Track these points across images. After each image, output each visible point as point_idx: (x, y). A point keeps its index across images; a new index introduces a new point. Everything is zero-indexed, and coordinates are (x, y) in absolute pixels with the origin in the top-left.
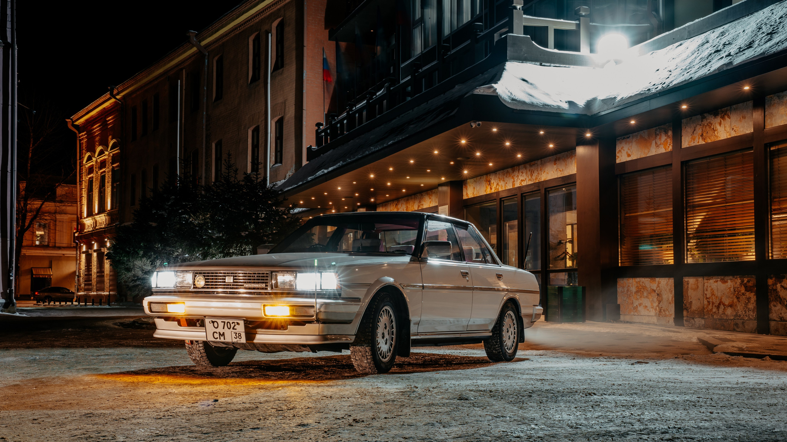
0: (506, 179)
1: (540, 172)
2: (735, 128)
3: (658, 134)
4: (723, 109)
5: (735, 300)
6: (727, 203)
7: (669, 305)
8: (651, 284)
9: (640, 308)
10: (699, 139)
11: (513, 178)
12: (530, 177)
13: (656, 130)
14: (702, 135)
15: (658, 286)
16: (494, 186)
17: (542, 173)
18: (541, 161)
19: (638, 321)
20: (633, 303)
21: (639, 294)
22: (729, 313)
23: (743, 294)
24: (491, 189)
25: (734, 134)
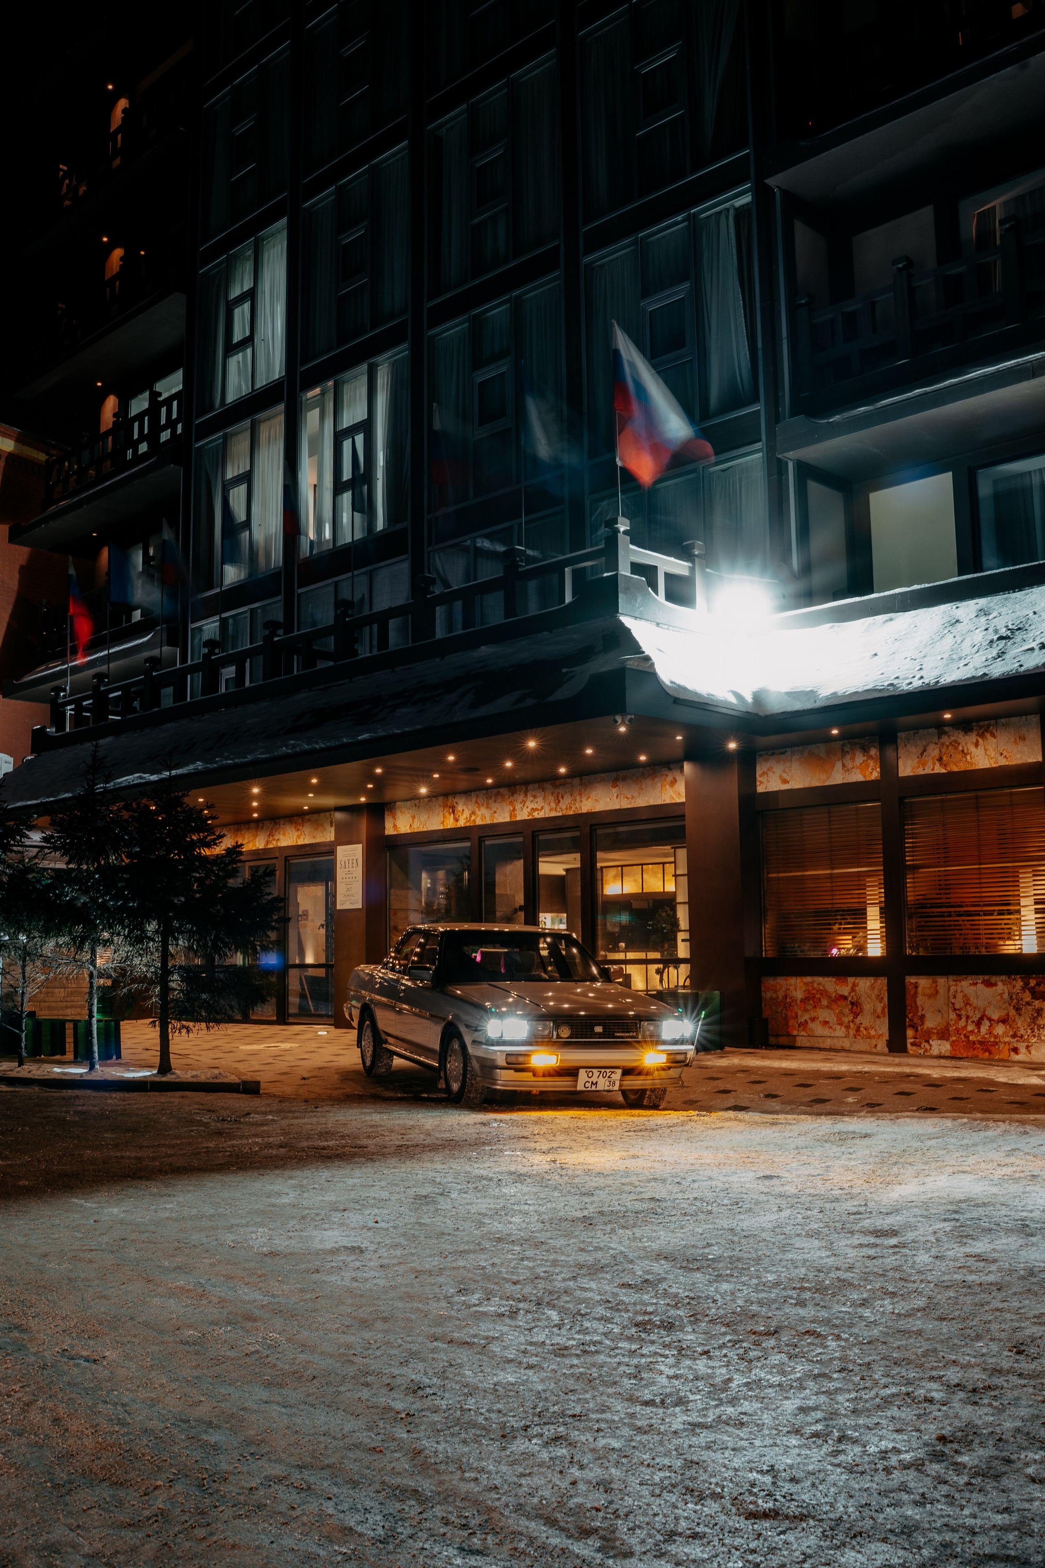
0: (495, 806)
1: (578, 798)
2: (1005, 753)
3: (848, 752)
4: (981, 723)
5: (1013, 1013)
6: (981, 864)
7: (877, 1020)
8: (838, 988)
9: (811, 1025)
10: (934, 764)
11: (511, 803)
12: (553, 805)
13: (843, 745)
14: (940, 759)
15: (853, 990)
16: (465, 816)
17: (584, 799)
18: (581, 780)
19: (808, 1045)
20: (797, 1017)
21: (811, 1002)
22: (1000, 1033)
23: (1028, 1003)
24: (456, 820)
25: (1003, 762)
